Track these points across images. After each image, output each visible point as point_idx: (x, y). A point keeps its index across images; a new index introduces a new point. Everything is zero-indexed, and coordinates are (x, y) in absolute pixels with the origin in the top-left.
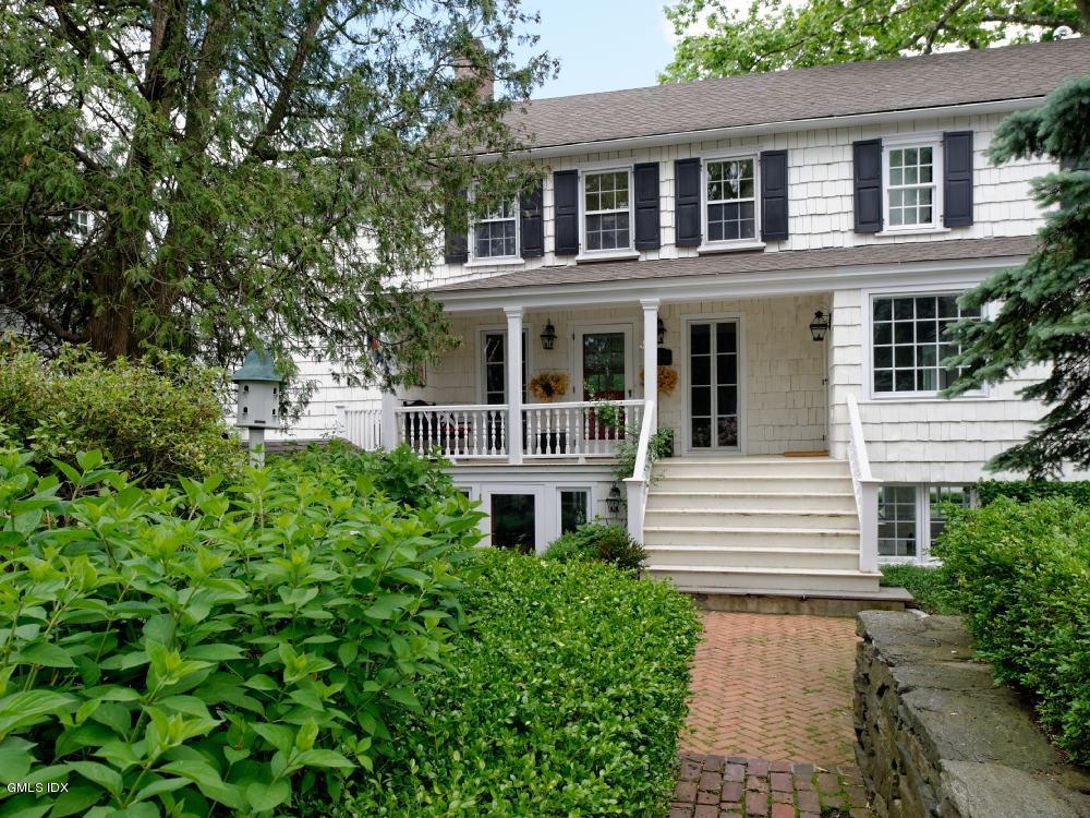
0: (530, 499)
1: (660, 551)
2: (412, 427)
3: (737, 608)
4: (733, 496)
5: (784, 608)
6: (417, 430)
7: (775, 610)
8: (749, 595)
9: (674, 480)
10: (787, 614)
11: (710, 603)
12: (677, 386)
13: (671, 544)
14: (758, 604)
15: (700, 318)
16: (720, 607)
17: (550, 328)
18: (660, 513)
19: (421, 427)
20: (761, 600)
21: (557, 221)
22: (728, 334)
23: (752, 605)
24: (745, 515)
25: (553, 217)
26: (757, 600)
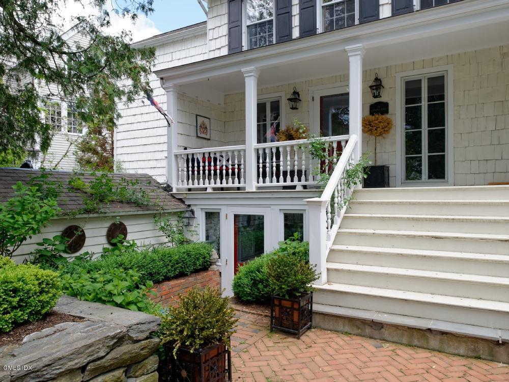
0: (261, 218)
1: (342, 271)
2: (190, 165)
3: (416, 342)
4: (426, 220)
5: (474, 350)
6: (193, 167)
7: (462, 352)
8: (429, 330)
9: (371, 203)
10: (478, 358)
11: (386, 333)
12: (392, 131)
13: (357, 264)
14: (441, 341)
15: (413, 75)
16: (395, 339)
17: (296, 93)
18: (351, 233)
19: (196, 165)
20: (445, 337)
21: (301, 14)
22: (437, 87)
23: (434, 342)
24: (436, 238)
25: (298, 12)
26: (439, 337)
